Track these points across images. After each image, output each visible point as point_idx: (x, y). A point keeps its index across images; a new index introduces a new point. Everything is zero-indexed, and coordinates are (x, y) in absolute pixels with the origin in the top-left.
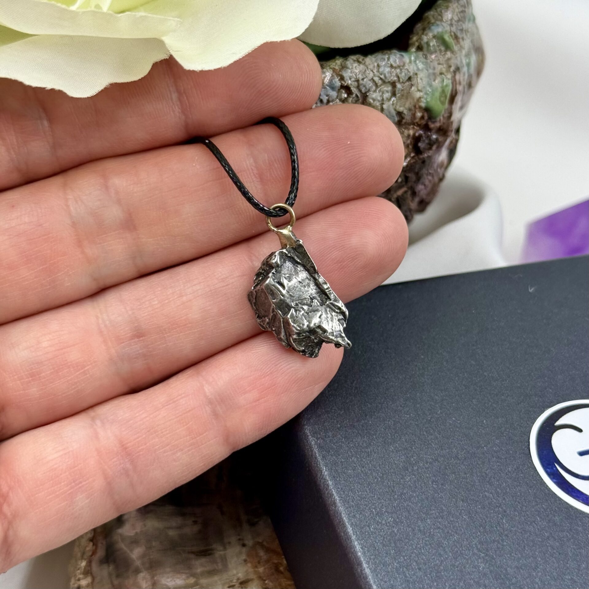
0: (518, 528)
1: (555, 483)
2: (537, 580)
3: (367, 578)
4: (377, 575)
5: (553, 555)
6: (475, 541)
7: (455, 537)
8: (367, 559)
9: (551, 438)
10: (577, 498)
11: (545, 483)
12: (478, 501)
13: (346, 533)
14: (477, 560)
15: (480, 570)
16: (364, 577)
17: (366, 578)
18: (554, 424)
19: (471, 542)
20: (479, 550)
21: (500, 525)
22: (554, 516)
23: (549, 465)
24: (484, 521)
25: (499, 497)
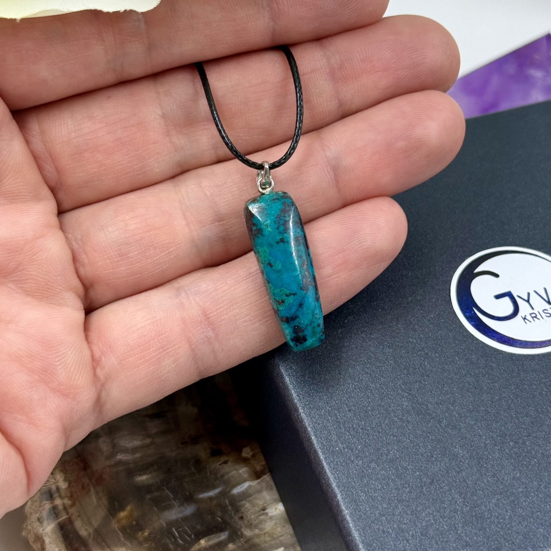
0: (438, 368)
1: (473, 325)
2: (454, 413)
3: (302, 422)
4: (311, 419)
5: (469, 390)
6: (400, 383)
7: (382, 381)
8: (303, 405)
9: (470, 284)
10: (492, 338)
11: (464, 326)
12: (401, 347)
13: (284, 383)
14: (401, 399)
15: (403, 408)
16: (300, 421)
17: (302, 421)
18: (473, 272)
19: (396, 384)
20: (403, 390)
21: (422, 367)
22: (472, 355)
23: (468, 309)
24: (408, 364)
25: (422, 342)
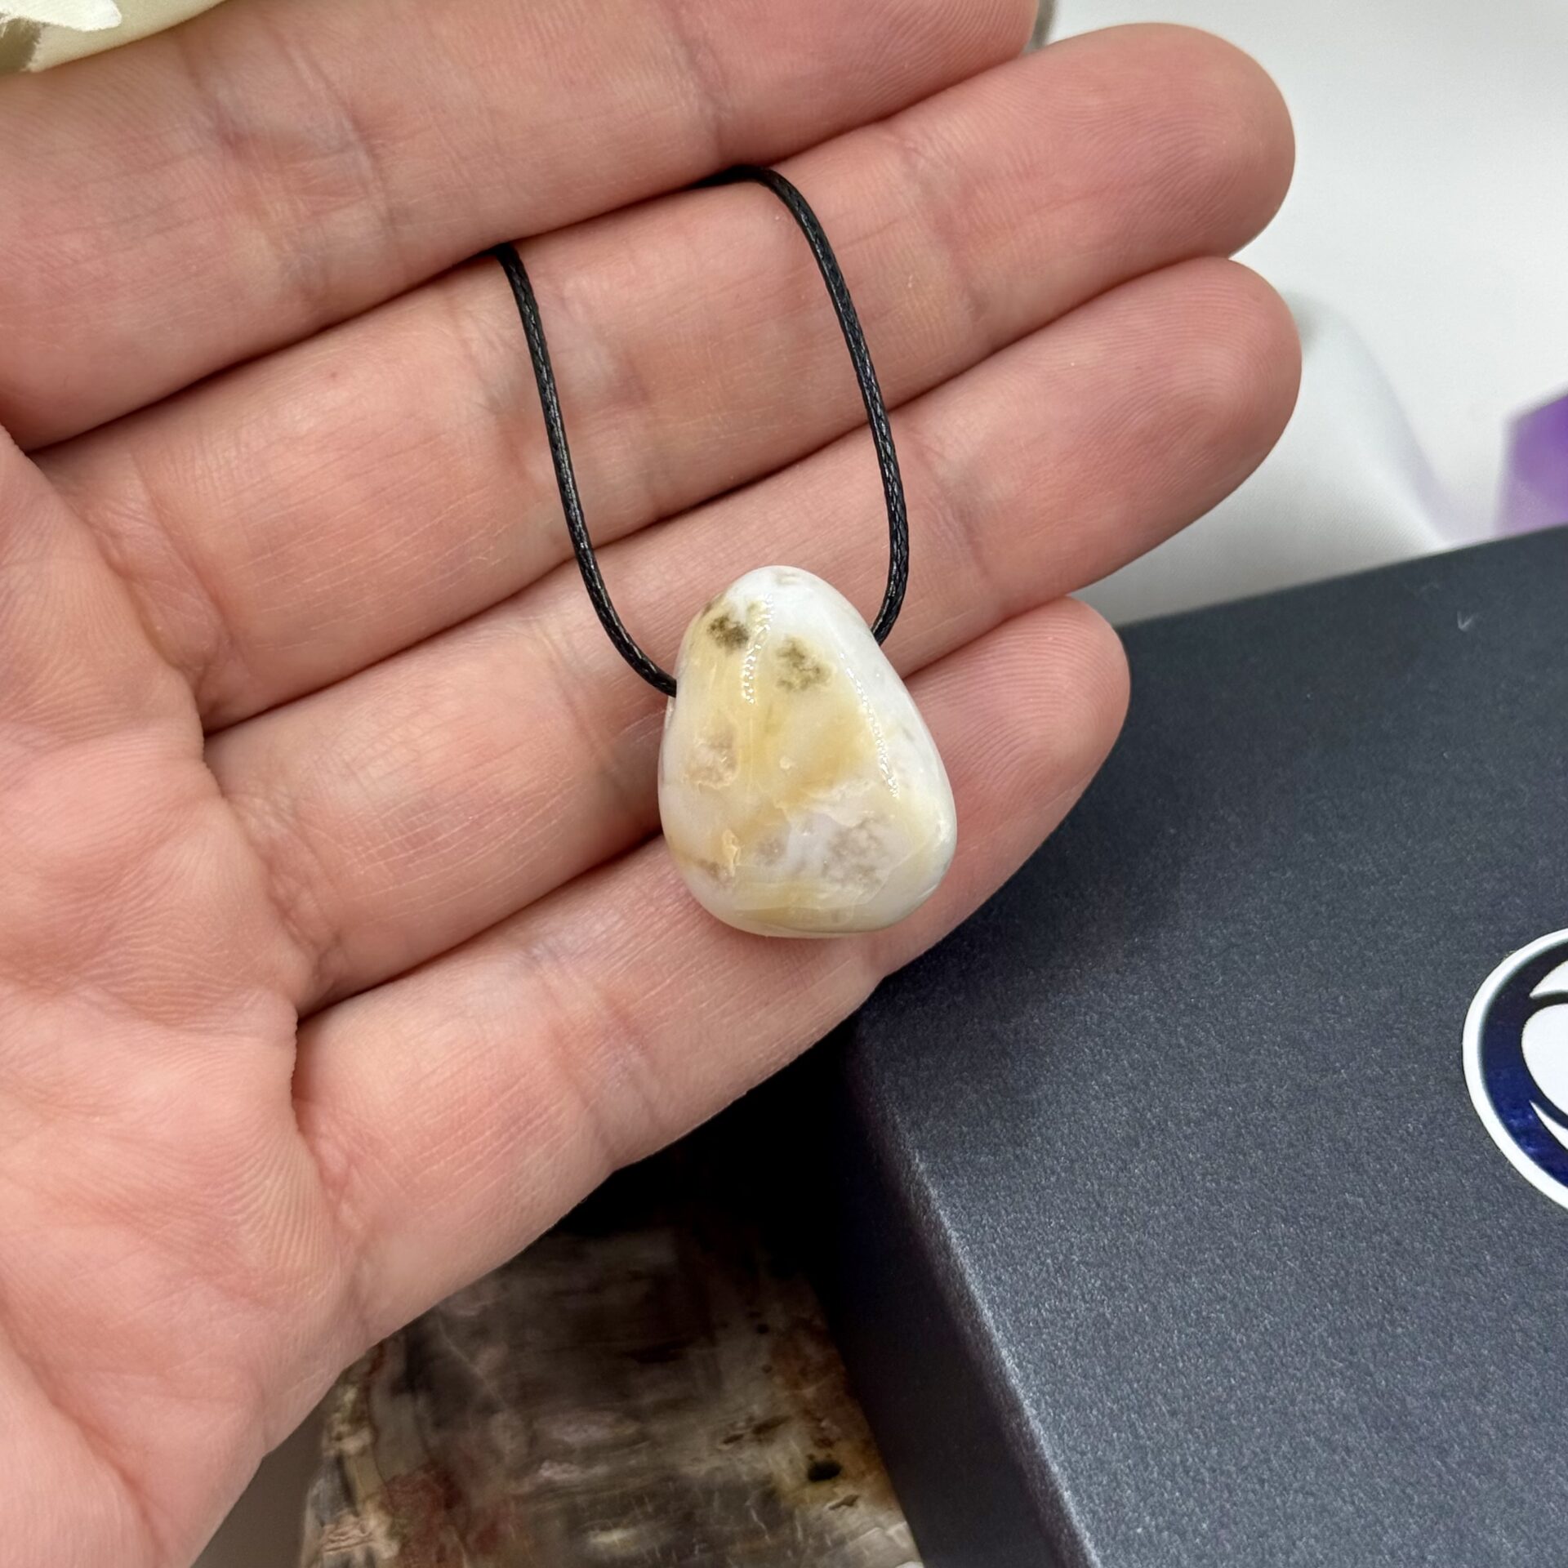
0: (1433, 1285)
1: (1531, 1155)
2: (1486, 1425)
3: (1034, 1446)
4: (1060, 1437)
5: (1528, 1353)
6: (1321, 1329)
7: (1266, 1321)
8: (1034, 1393)
9: (1521, 1032)
11: (1506, 1159)
12: (1324, 1219)
13: (978, 1326)
14: (1324, 1381)
15: (1333, 1405)
16: (1026, 1444)
17: (1032, 1444)
18: (1528, 994)
19: (1310, 1333)
20: (1329, 1352)
21: (1384, 1281)
22: (1531, 1247)
23: (1515, 1107)
24: (1342, 1272)
25: (1381, 1203)
